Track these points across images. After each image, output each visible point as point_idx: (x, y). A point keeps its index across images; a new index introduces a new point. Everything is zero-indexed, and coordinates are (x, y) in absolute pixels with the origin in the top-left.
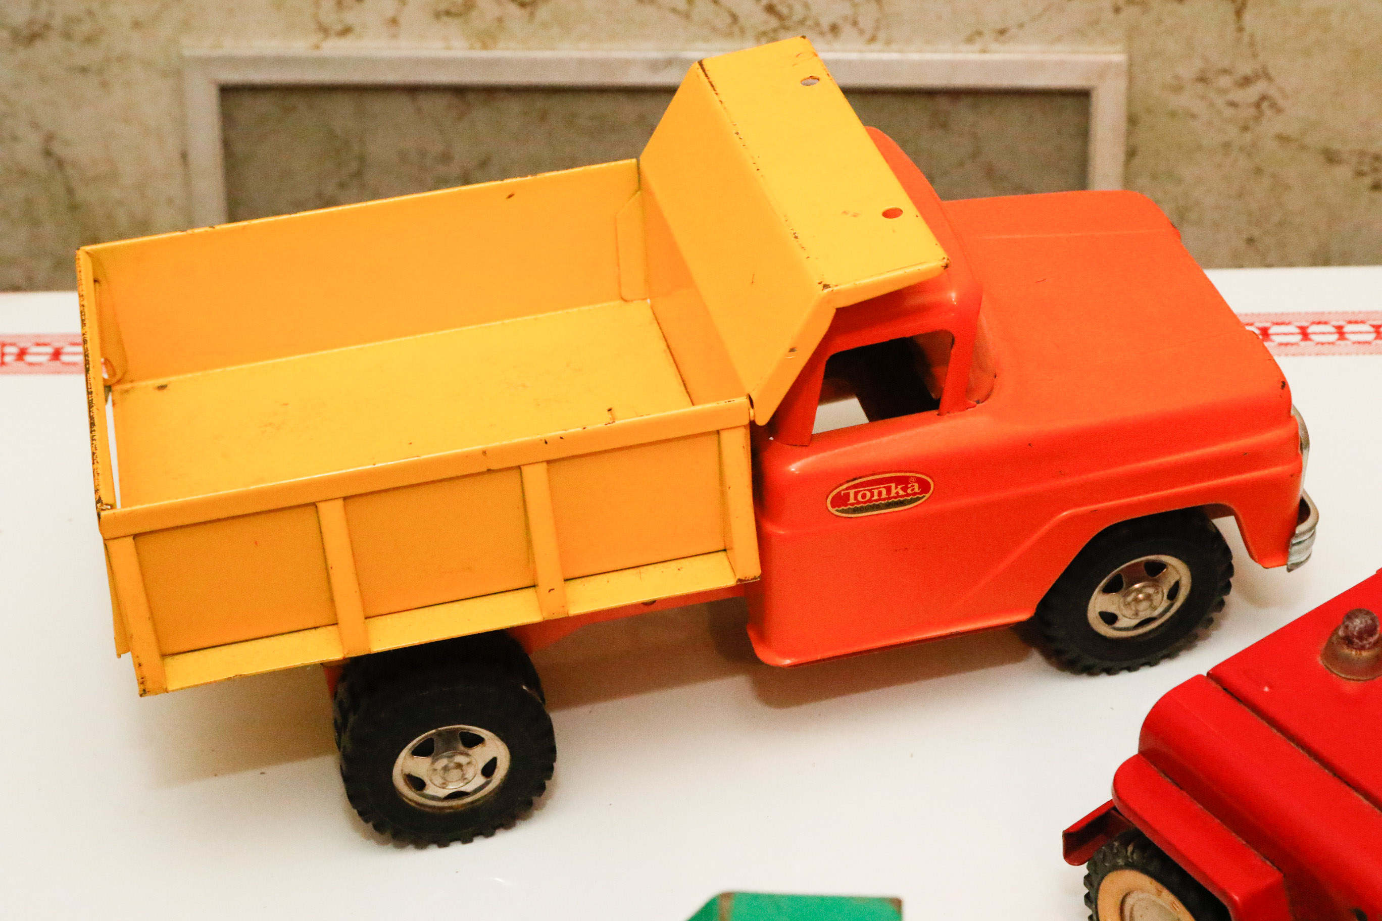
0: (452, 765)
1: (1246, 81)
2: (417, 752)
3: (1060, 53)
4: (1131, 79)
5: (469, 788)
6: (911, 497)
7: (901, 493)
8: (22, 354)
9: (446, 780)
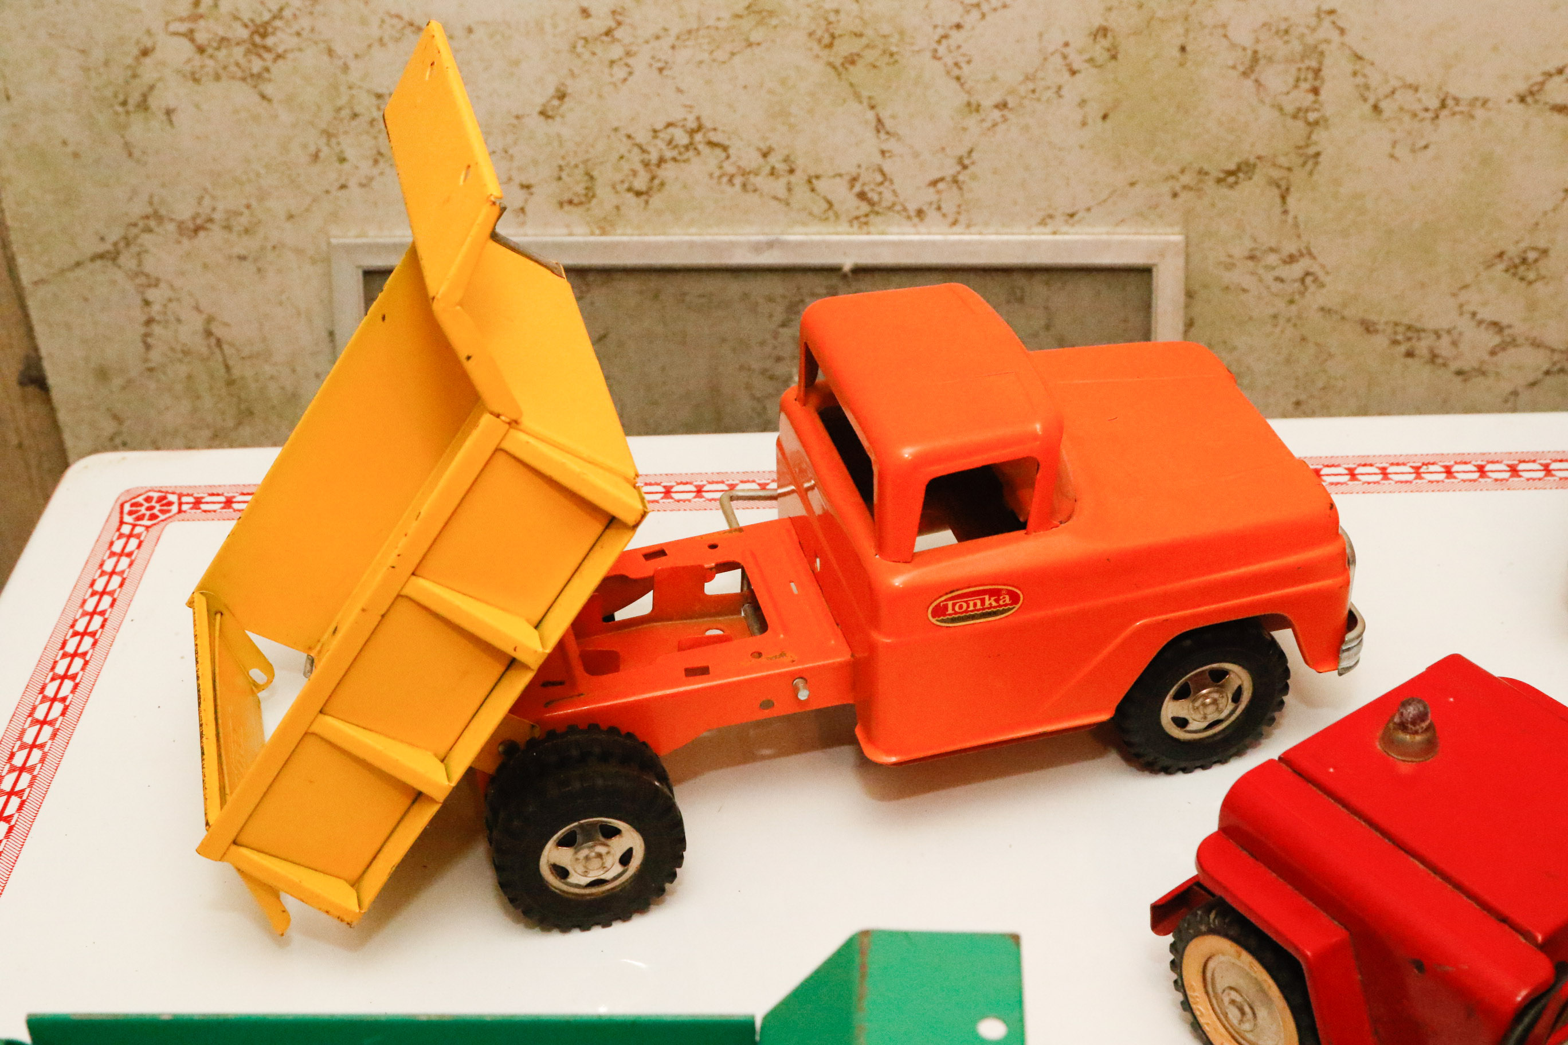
0: (593, 854)
1: (1292, 259)
2: (561, 843)
3: (1124, 235)
4: (1188, 257)
5: (608, 876)
6: (1003, 607)
7: (994, 604)
8: (197, 503)
9: (587, 869)
